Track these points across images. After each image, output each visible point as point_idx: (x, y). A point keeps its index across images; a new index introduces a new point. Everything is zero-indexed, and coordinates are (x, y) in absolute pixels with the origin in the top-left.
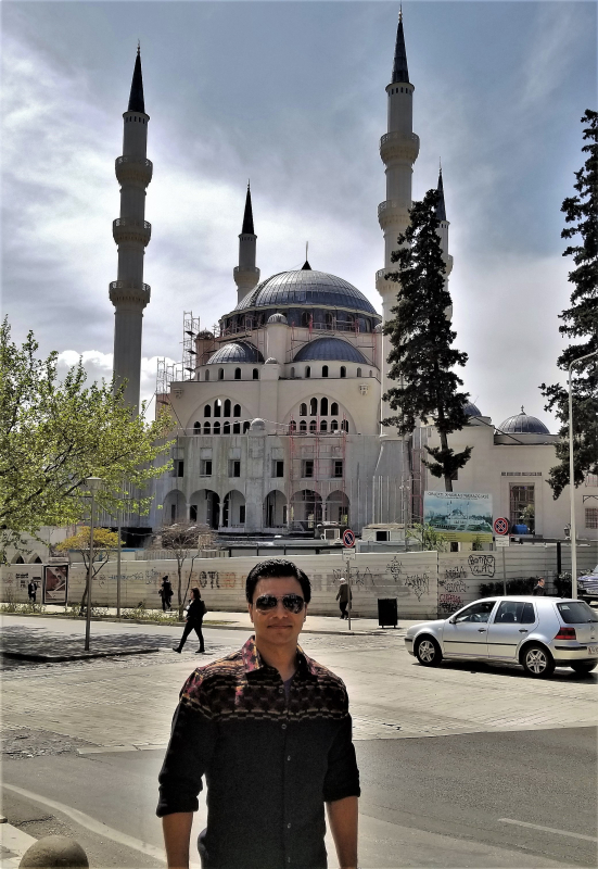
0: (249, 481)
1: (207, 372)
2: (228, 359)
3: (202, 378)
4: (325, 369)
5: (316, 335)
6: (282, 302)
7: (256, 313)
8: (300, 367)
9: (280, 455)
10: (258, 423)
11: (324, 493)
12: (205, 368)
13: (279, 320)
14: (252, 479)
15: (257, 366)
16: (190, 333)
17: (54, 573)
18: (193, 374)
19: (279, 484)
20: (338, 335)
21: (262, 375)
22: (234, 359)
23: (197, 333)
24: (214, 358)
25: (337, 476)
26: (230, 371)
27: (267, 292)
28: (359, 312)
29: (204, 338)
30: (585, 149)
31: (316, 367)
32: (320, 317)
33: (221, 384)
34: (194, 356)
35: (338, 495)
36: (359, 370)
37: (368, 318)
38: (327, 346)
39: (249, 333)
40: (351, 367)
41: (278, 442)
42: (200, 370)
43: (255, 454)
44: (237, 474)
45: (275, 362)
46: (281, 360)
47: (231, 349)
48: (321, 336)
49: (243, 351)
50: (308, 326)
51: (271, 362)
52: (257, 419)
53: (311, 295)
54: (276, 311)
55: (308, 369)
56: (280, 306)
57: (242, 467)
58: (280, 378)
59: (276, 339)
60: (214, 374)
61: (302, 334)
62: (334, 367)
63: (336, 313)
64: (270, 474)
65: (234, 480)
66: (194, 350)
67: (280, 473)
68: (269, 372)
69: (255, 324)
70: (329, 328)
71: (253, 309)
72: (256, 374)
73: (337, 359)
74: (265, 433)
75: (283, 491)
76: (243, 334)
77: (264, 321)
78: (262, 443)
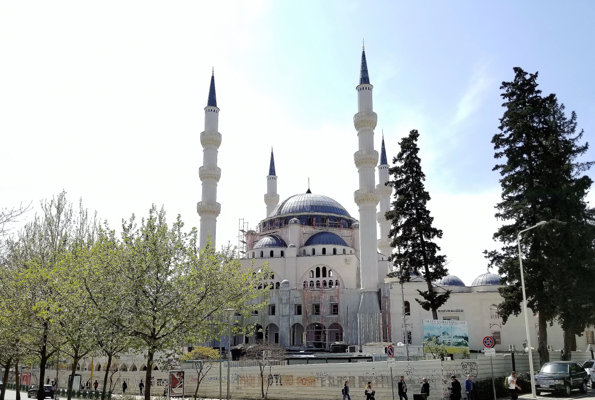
0: (281, 318)
1: (254, 253)
2: (266, 245)
3: (251, 256)
4: (324, 250)
5: (318, 230)
6: (297, 212)
7: (281, 218)
8: (309, 249)
9: (299, 301)
10: (286, 283)
11: (327, 324)
12: (252, 251)
13: (296, 222)
14: (282, 316)
15: (283, 249)
16: (243, 231)
17: (176, 376)
18: (244, 255)
19: (299, 319)
20: (331, 230)
21: (286, 254)
22: (269, 245)
23: (246, 231)
24: (257, 245)
25: (334, 314)
26: (267, 252)
27: (287, 206)
28: (342, 216)
29: (251, 233)
30: (504, 105)
31: (319, 248)
32: (319, 219)
33: (262, 260)
34: (245, 244)
35: (336, 325)
36: (344, 250)
37: (347, 220)
38: (325, 236)
39: (277, 230)
40: (340, 248)
41: (298, 294)
42: (249, 252)
43: (284, 301)
44: (273, 313)
45: (294, 246)
46: (297, 245)
47: (267, 240)
48: (322, 231)
49: (274, 241)
50: (313, 225)
51: (291, 246)
52: (285, 280)
53: (314, 207)
54: (293, 217)
55: (314, 250)
56: (295, 214)
57: (277, 309)
58: (297, 256)
59: (294, 234)
60: (258, 254)
61: (310, 230)
62: (329, 248)
63: (328, 217)
64: (293, 313)
65: (271, 317)
66: (245, 241)
67: (299, 313)
68: (290, 252)
69: (281, 225)
70: (325, 226)
71: (279, 216)
72: (282, 254)
73: (330, 243)
74: (290, 288)
75: (301, 324)
76: (274, 231)
77: (286, 223)
78: (288, 294)
